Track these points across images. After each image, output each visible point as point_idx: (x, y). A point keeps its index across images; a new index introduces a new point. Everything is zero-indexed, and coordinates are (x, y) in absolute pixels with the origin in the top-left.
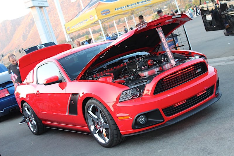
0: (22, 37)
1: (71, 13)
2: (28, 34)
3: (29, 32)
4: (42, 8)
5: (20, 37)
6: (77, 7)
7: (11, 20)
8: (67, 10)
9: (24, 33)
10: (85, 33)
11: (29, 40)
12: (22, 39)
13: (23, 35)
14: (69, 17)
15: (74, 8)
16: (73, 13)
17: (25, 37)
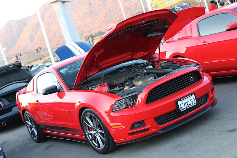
0: (28, 38)
1: (81, 12)
2: (35, 36)
3: (36, 34)
4: (64, 3)
5: (27, 39)
6: (88, 5)
7: (17, 21)
8: (77, 9)
9: (31, 34)
10: (97, 33)
11: (37, 41)
12: (28, 41)
13: (30, 36)
14: (79, 16)
15: (85, 7)
16: (84, 11)
17: (32, 38)
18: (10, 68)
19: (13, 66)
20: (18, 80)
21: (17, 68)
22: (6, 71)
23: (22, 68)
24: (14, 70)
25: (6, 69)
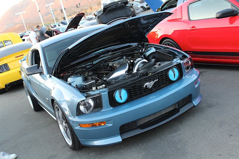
18: (118, 4)
19: (121, 3)
20: (124, 16)
21: (124, 4)
22: (115, 6)
23: (127, 5)
24: (122, 6)
25: (115, 5)
